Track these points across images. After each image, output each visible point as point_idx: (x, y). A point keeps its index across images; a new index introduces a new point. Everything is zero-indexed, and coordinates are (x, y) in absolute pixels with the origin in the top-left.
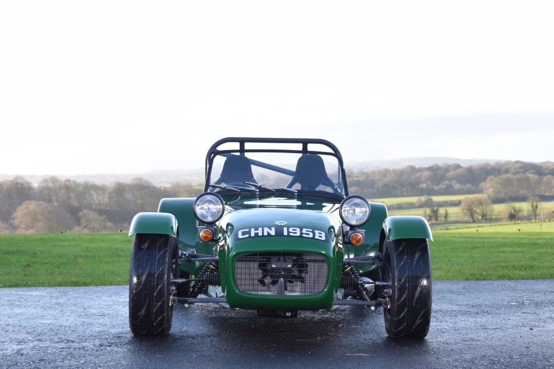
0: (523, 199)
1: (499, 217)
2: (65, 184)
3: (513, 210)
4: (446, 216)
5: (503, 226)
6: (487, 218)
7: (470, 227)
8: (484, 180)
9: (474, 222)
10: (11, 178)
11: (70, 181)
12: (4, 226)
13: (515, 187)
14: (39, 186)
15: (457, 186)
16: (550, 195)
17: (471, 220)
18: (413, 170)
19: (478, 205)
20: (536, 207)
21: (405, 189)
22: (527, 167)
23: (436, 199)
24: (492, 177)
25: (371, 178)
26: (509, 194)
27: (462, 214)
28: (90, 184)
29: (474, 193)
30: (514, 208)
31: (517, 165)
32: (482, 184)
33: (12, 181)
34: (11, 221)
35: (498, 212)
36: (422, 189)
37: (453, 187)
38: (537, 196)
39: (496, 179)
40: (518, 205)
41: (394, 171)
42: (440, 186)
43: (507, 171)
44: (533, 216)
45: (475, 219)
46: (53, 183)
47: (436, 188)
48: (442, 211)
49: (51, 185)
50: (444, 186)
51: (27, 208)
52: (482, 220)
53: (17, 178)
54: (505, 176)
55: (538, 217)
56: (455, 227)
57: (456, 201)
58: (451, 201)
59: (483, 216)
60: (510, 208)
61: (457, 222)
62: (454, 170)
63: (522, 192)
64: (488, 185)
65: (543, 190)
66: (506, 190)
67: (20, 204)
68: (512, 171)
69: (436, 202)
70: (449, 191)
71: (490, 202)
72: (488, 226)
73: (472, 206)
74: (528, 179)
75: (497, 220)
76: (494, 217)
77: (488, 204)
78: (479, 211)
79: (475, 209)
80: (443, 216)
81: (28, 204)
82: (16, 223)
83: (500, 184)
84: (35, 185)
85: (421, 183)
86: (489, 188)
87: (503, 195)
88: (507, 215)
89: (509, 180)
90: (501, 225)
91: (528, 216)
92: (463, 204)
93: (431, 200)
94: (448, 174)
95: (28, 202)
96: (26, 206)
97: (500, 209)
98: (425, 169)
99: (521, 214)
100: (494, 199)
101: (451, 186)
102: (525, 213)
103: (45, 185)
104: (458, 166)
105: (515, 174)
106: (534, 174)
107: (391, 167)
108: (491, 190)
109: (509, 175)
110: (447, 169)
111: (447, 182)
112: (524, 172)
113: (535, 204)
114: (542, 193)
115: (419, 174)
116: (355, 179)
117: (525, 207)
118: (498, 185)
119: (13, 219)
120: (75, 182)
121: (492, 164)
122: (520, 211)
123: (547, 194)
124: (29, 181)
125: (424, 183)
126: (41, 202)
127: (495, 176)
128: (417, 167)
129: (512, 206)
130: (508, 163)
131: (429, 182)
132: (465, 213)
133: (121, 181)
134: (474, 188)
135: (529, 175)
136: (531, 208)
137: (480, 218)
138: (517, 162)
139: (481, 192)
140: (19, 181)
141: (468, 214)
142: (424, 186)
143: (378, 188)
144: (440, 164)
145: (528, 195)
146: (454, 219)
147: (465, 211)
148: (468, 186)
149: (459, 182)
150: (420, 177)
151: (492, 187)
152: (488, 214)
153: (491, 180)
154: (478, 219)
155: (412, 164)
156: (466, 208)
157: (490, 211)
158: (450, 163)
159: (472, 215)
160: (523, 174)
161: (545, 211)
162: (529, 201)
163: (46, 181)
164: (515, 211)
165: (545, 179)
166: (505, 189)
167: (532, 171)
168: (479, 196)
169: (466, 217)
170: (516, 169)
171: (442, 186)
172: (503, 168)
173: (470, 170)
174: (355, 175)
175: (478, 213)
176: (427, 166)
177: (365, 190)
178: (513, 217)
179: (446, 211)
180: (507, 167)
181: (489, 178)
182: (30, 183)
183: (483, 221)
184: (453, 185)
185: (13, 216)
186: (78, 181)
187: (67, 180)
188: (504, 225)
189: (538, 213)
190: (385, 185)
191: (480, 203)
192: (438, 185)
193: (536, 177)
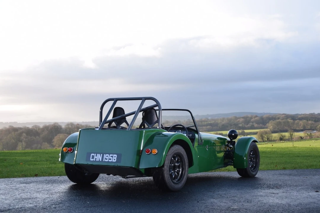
0: (286, 131)
1: (275, 139)
2: (77, 126)
6: (269, 140)
7: (261, 144)
8: (268, 122)
9: (263, 142)
11: (79, 124)
12: (49, 145)
13: (282, 126)
14: (65, 127)
15: (256, 125)
16: (299, 129)
18: (236, 118)
19: (265, 134)
20: (292, 134)
22: (287, 116)
23: (246, 131)
24: (272, 121)
25: (217, 122)
26: (280, 129)
27: (258, 138)
28: (88, 126)
30: (282, 135)
31: (283, 116)
32: (267, 124)
33: (53, 125)
34: (52, 143)
36: (240, 127)
37: (254, 126)
38: (293, 129)
39: (274, 122)
40: (283, 134)
41: (227, 119)
42: (248, 125)
43: (278, 119)
44: (291, 139)
46: (71, 125)
47: (246, 126)
49: (70, 126)
50: (250, 125)
51: (59, 137)
52: (267, 141)
53: (55, 123)
54: (278, 120)
55: (293, 139)
57: (255, 132)
58: (253, 132)
59: (268, 139)
60: (280, 135)
62: (255, 118)
63: (286, 128)
64: (270, 125)
65: (295, 127)
67: (56, 135)
68: (281, 118)
69: (246, 133)
70: (252, 128)
72: (269, 144)
74: (288, 122)
75: (274, 141)
76: (273, 139)
77: (270, 133)
78: (266, 137)
79: (264, 136)
81: (59, 135)
82: (54, 144)
83: (276, 124)
84: (63, 127)
85: (239, 124)
86: (270, 126)
87: (277, 129)
88: (279, 138)
89: (280, 123)
91: (288, 139)
92: (258, 133)
93: (244, 132)
94: (252, 120)
95: (60, 134)
96: (58, 136)
97: (275, 136)
99: (285, 138)
100: (273, 131)
102: (287, 138)
103: (68, 127)
104: (257, 116)
106: (291, 119)
107: (226, 117)
109: (280, 120)
110: (251, 118)
111: (251, 123)
112: (287, 119)
113: (291, 133)
114: (295, 128)
115: (239, 120)
116: (209, 122)
117: (287, 135)
118: (275, 125)
119: (53, 142)
120: (81, 125)
121: (272, 115)
122: (285, 136)
123: (297, 129)
125: (241, 124)
126: (66, 134)
127: (273, 121)
130: (279, 114)
131: (243, 124)
134: (263, 126)
135: (288, 120)
136: (290, 135)
138: (283, 114)
139: (267, 128)
140: (56, 125)
141: (261, 138)
142: (241, 125)
143: (220, 127)
144: (248, 115)
145: (288, 129)
147: (260, 137)
148: (261, 125)
149: (256, 123)
150: (239, 121)
151: (272, 126)
152: (270, 138)
154: (265, 140)
156: (260, 135)
157: (271, 136)
158: (253, 115)
159: (263, 139)
160: (286, 120)
161: (296, 137)
162: (289, 132)
163: (68, 125)
164: (282, 136)
165: (296, 122)
166: (278, 126)
167: (290, 118)
168: (266, 130)
170: (283, 117)
172: (277, 117)
173: (262, 118)
175: (265, 138)
176: (242, 116)
177: (214, 128)
178: (282, 139)
179: (251, 136)
181: (270, 121)
182: (61, 126)
184: (254, 125)
185: (53, 141)
186: (83, 124)
187: (78, 124)
188: (277, 143)
189: (293, 137)
190: (223, 125)
191: (266, 133)
192: (247, 125)
193: (292, 121)
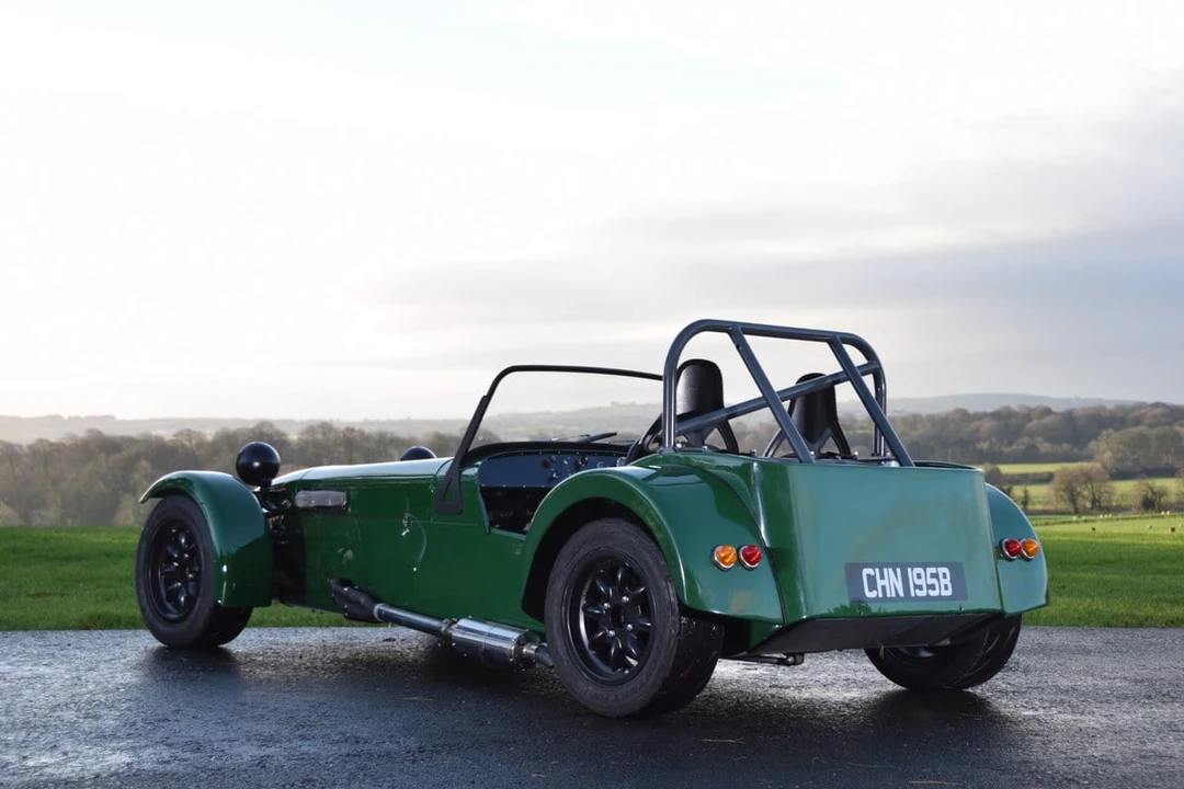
0: (1169, 472)
1: (1123, 504)
2: (344, 435)
3: (1150, 493)
4: (1025, 501)
5: (1131, 521)
6: (1099, 506)
7: (1070, 522)
8: (1095, 436)
9: (1077, 512)
10: (251, 426)
11: (352, 430)
13: (1153, 450)
14: (300, 439)
15: (1045, 447)
17: (1070, 508)
18: (964, 416)
19: (1086, 483)
21: (950, 451)
22: (1174, 414)
23: (1005, 469)
24: (1110, 431)
26: (1142, 462)
27: (1054, 499)
29: (1076, 461)
30: (1151, 488)
31: (1158, 411)
32: (1092, 445)
33: (253, 430)
35: (1122, 496)
36: (981, 452)
37: (1038, 448)
39: (1118, 434)
40: (1159, 483)
41: (931, 418)
42: (1014, 447)
43: (1138, 422)
45: (1080, 507)
46: (324, 433)
47: (1006, 450)
48: (1018, 491)
49: (320, 436)
50: (1023, 447)
52: (1092, 508)
53: (263, 424)
54: (1135, 430)
56: (1043, 522)
57: (1042, 474)
58: (1035, 474)
59: (1094, 501)
60: (1144, 488)
61: (1045, 512)
62: (1040, 417)
63: (1167, 460)
64: (1103, 446)
66: (1136, 457)
68: (1148, 421)
69: (1007, 475)
70: (1031, 456)
71: (1107, 476)
72: (1102, 520)
73: (1074, 484)
74: (1177, 437)
75: (1119, 509)
76: (1114, 504)
77: (1104, 481)
78: (1086, 493)
79: (1079, 490)
80: (1020, 500)
83: (1125, 444)
84: (293, 437)
85: (979, 440)
86: (1104, 452)
87: (1130, 464)
88: (1138, 501)
89: (1142, 441)
90: (1128, 519)
91: (1179, 503)
92: (1057, 480)
93: (998, 471)
94: (1029, 426)
97: (1125, 489)
98: (986, 415)
99: (1164, 499)
100: (1115, 471)
101: (1034, 446)
102: (1173, 499)
103: (310, 438)
104: (1047, 412)
105: (1153, 426)
107: (925, 411)
108: (1108, 454)
109: (1142, 428)
110: (1028, 415)
111: (1026, 439)
112: (1171, 424)
115: (974, 425)
116: (860, 432)
117: (1172, 487)
118: (1122, 447)
120: (362, 433)
121: (1110, 407)
122: (1163, 493)
124: (282, 430)
125: (985, 440)
127: (1117, 430)
128: (971, 411)
129: (1148, 485)
130: (1140, 406)
131: (994, 440)
132: (1061, 496)
133: (443, 431)
134: (1075, 450)
135: (1179, 428)
137: (1088, 505)
138: (1157, 405)
139: (1089, 458)
140: (265, 430)
141: (1066, 497)
142: (984, 446)
144: (1014, 406)
145: (1177, 466)
146: (1039, 507)
147: (1062, 493)
148: (1066, 446)
149: (1048, 439)
150: (977, 430)
151: (1111, 449)
152: (1103, 498)
153: (1108, 437)
154: (1084, 506)
155: (962, 406)
156: (1063, 487)
157: (1108, 492)
158: (1033, 405)
159: (1073, 500)
160: (1167, 427)
162: (1180, 477)
163: (311, 430)
164: (1154, 493)
166: (1134, 453)
168: (1086, 465)
169: (1062, 503)
170: (1155, 416)
171: (1019, 446)
172: (1131, 415)
173: (1069, 417)
174: (859, 424)
175: (1083, 496)
176: (989, 410)
178: (1151, 504)
179: (1026, 492)
180: (1137, 413)
181: (1104, 432)
182: (283, 434)
183: (1095, 511)
184: (1038, 445)
186: (368, 430)
187: (348, 429)
188: (1134, 518)
191: (1088, 478)
192: (1010, 444)
